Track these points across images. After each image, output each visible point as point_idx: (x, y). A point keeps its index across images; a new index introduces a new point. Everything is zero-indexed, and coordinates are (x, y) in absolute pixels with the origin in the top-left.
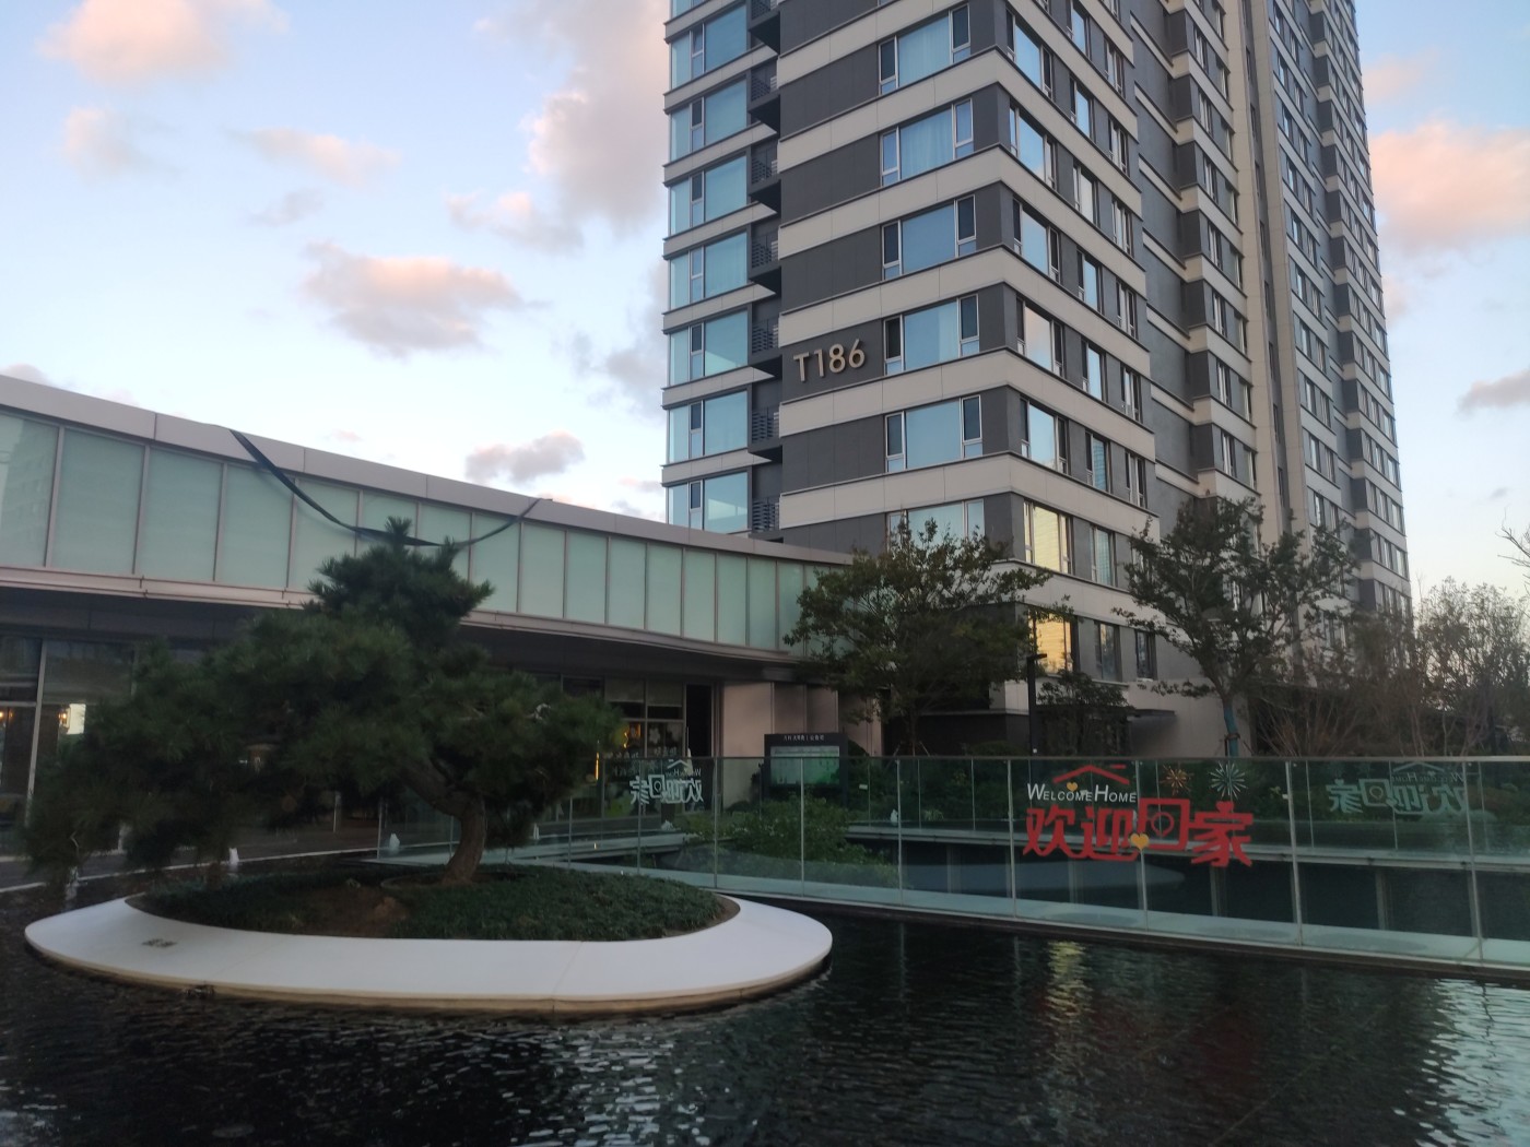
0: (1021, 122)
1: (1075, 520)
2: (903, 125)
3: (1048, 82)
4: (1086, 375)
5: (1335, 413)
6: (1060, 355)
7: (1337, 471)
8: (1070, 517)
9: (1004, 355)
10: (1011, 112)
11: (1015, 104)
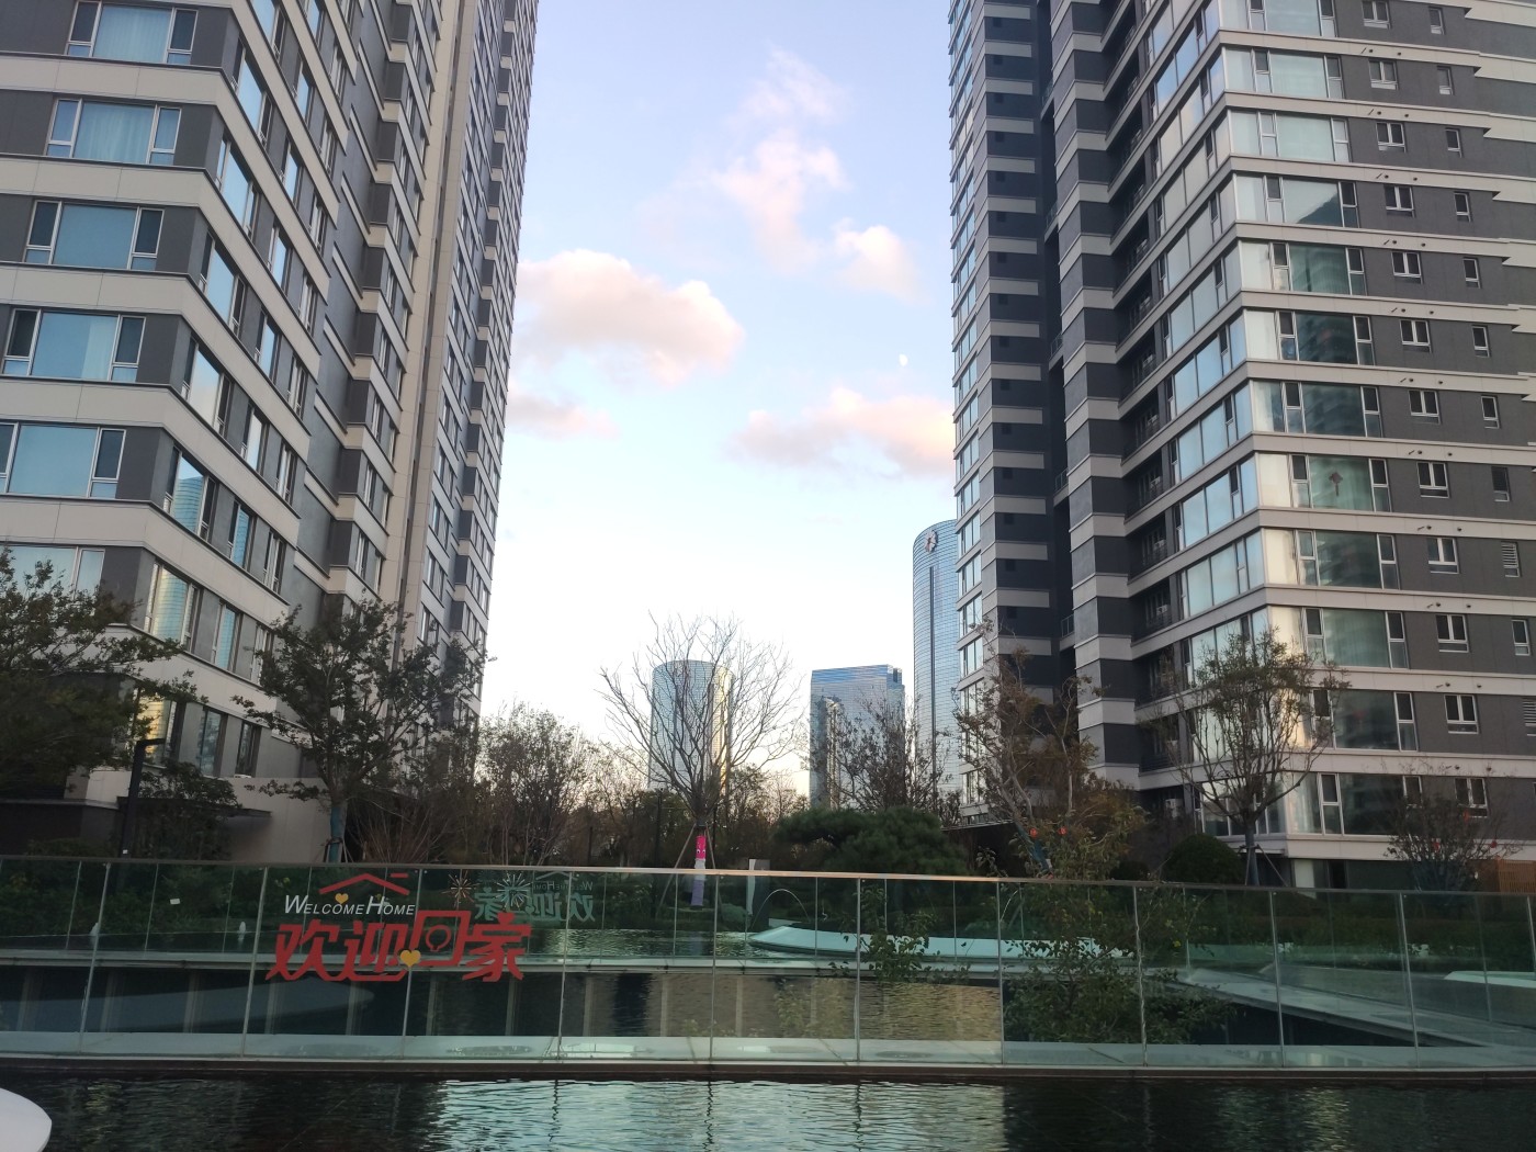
0: (230, 158)
1: (205, 592)
2: (89, 100)
3: (264, 129)
4: (245, 440)
5: (451, 539)
6: (224, 411)
7: (444, 592)
8: (200, 589)
9: (165, 395)
10: (223, 144)
11: (228, 137)
